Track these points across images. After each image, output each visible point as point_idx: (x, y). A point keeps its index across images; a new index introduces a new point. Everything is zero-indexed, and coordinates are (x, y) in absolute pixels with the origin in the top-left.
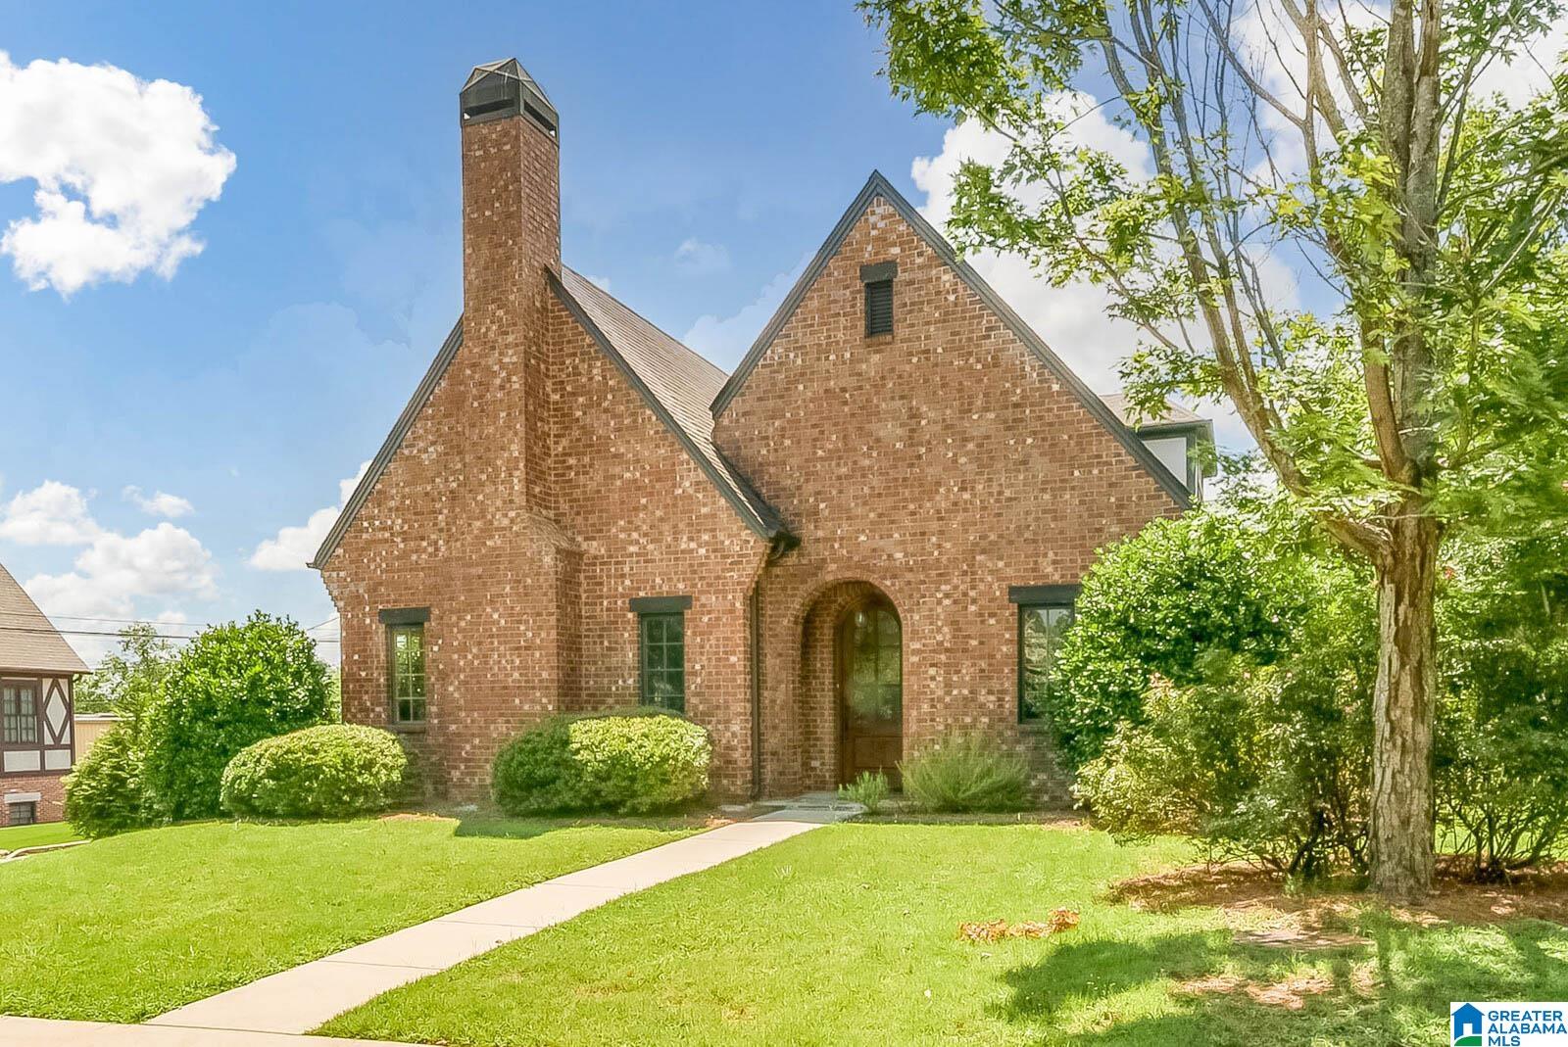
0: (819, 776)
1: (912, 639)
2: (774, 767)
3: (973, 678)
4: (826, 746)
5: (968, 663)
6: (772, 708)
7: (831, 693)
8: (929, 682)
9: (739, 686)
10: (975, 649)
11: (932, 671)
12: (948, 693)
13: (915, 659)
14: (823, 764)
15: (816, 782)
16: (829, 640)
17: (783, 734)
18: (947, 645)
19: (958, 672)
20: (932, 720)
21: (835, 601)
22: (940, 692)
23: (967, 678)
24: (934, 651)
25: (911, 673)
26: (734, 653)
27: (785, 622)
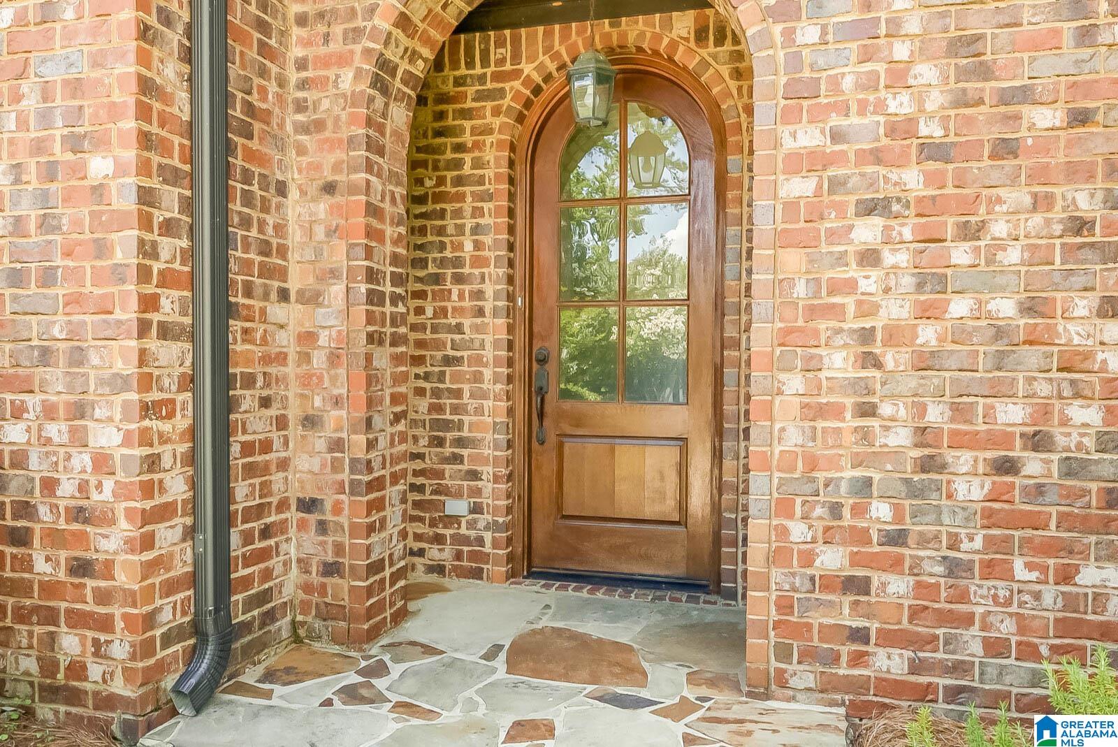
0: (466, 540)
1: (790, 116)
2: (309, 548)
3: (1037, 256)
4: (485, 461)
5: (1020, 196)
6: (305, 358)
7: (502, 322)
8: (853, 271)
9: (117, 273)
10: (1045, 144)
11: (867, 231)
12: (927, 313)
13: (800, 187)
14: (476, 509)
15: (458, 556)
16: (498, 177)
17: (337, 445)
18: (930, 130)
19: (969, 232)
20: (868, 411)
21: (516, 74)
22: (896, 310)
23: (1013, 255)
24: (877, 156)
25: (784, 240)
26: (101, 143)
27: (347, 80)
